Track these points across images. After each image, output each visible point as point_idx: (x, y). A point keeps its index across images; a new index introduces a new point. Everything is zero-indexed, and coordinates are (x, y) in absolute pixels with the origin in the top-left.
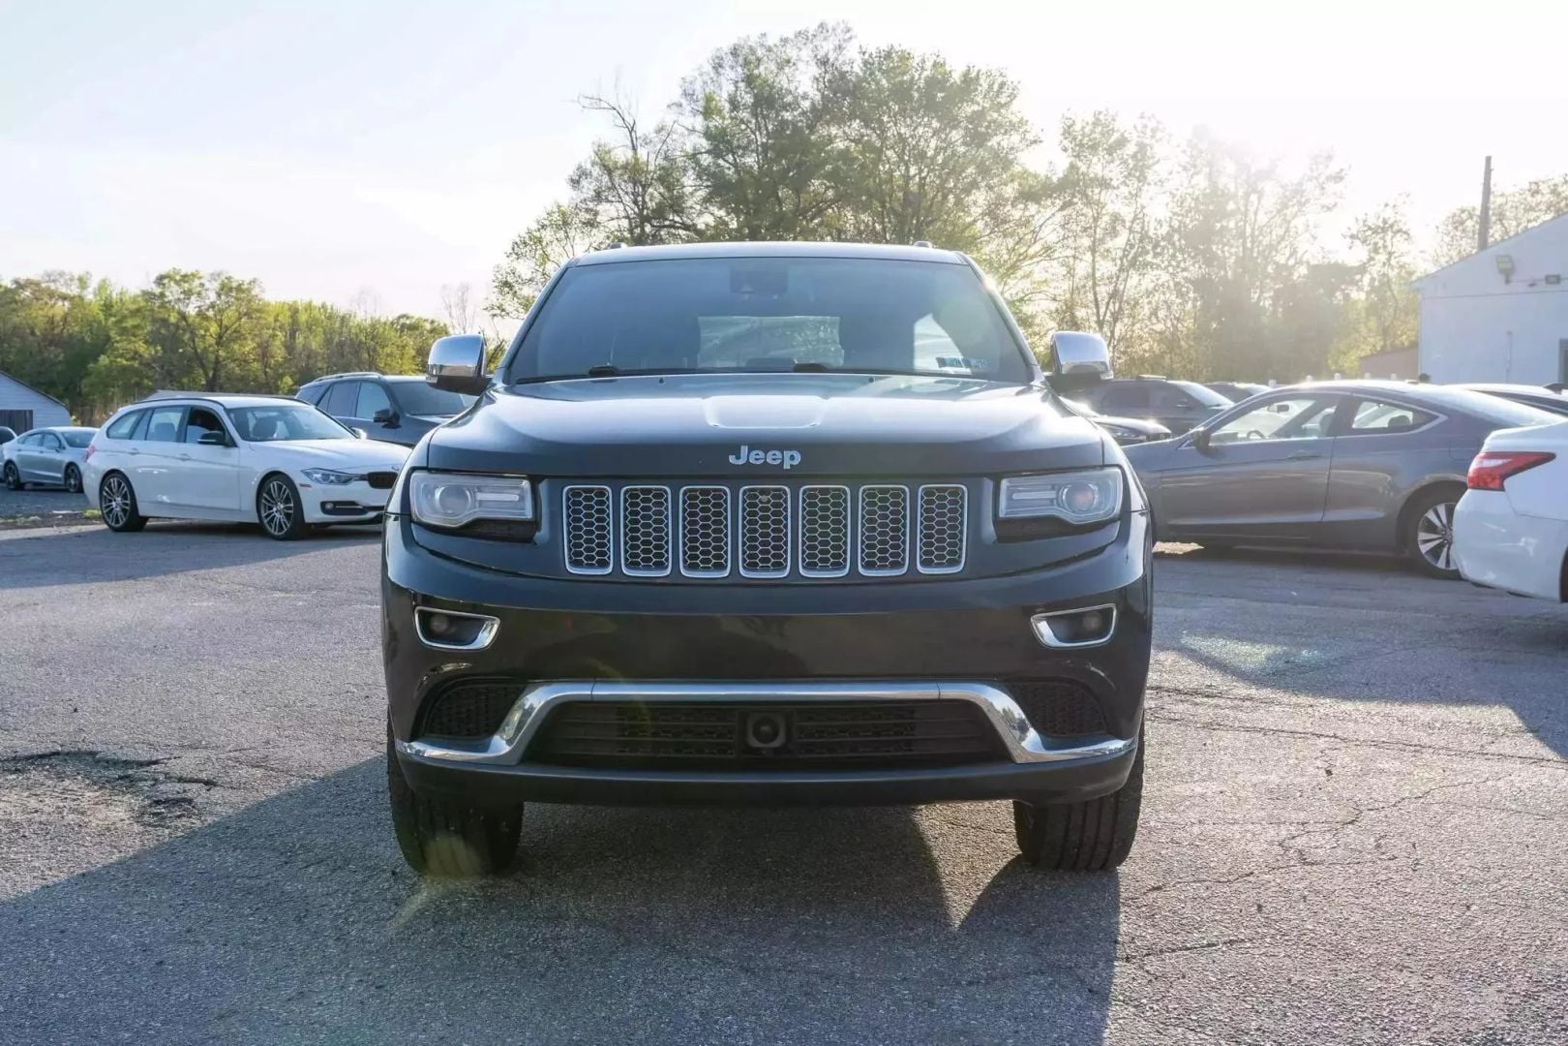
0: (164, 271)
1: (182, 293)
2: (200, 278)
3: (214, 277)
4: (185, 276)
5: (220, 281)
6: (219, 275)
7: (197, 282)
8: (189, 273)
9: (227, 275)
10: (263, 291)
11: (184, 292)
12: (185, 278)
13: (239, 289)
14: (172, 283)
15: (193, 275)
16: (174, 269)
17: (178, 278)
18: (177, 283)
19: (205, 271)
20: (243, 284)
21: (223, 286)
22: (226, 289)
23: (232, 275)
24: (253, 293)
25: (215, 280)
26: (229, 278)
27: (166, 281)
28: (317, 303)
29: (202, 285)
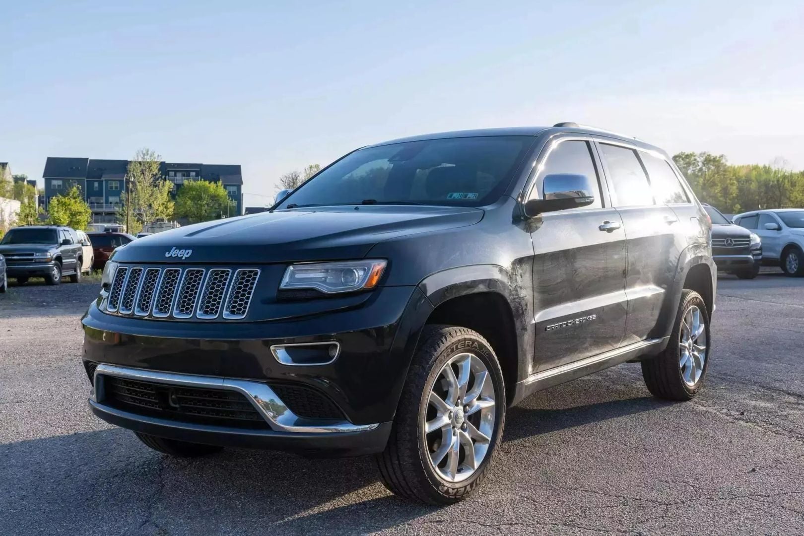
0: (677, 153)
1: (685, 164)
2: (694, 156)
3: (701, 155)
4: (687, 155)
5: (704, 157)
6: (704, 154)
7: (693, 158)
8: (689, 154)
9: (709, 154)
10: (727, 161)
11: (686, 164)
12: (688, 156)
13: (714, 160)
14: (680, 159)
15: (691, 155)
16: (682, 152)
17: (683, 156)
18: (683, 159)
19: (697, 152)
20: (716, 158)
21: (706, 160)
22: (708, 160)
23: (711, 154)
24: (722, 162)
25: (702, 157)
26: (709, 155)
27: (677, 159)
28: (761, 165)
29: (695, 160)
